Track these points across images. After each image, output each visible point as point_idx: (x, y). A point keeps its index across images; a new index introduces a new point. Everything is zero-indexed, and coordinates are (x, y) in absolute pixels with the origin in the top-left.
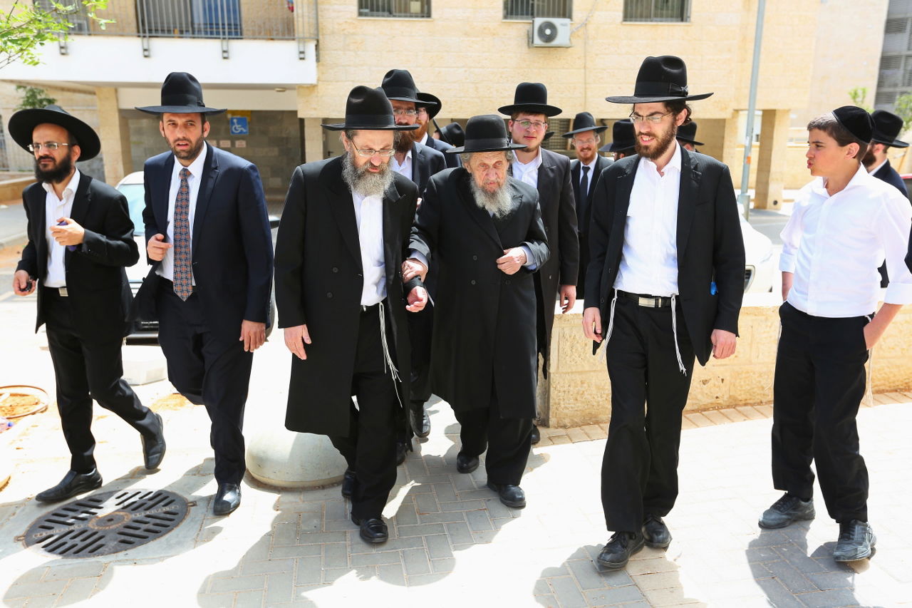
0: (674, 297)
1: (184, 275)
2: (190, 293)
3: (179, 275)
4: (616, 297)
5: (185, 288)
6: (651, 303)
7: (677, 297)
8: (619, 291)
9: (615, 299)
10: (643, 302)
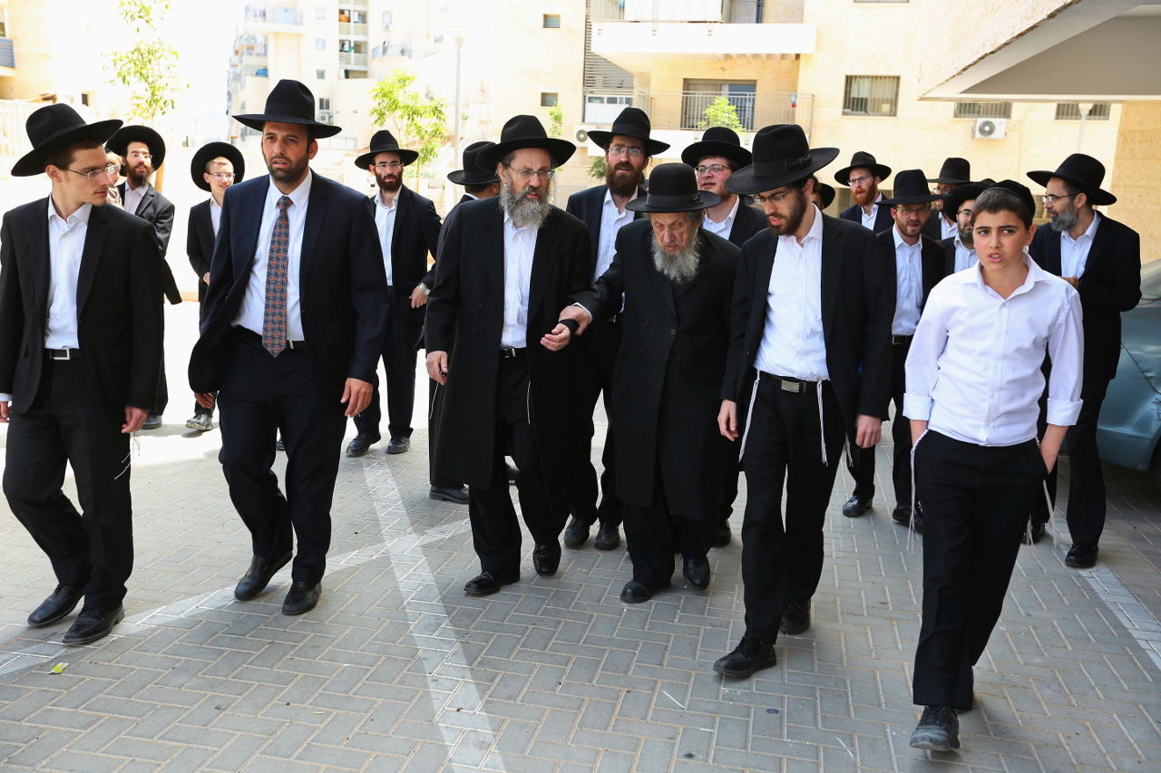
0: (820, 383)
1: (276, 326)
2: (283, 348)
3: (270, 326)
4: (758, 378)
5: (277, 342)
6: (795, 388)
7: (824, 383)
8: (761, 372)
9: (757, 381)
10: (785, 386)
